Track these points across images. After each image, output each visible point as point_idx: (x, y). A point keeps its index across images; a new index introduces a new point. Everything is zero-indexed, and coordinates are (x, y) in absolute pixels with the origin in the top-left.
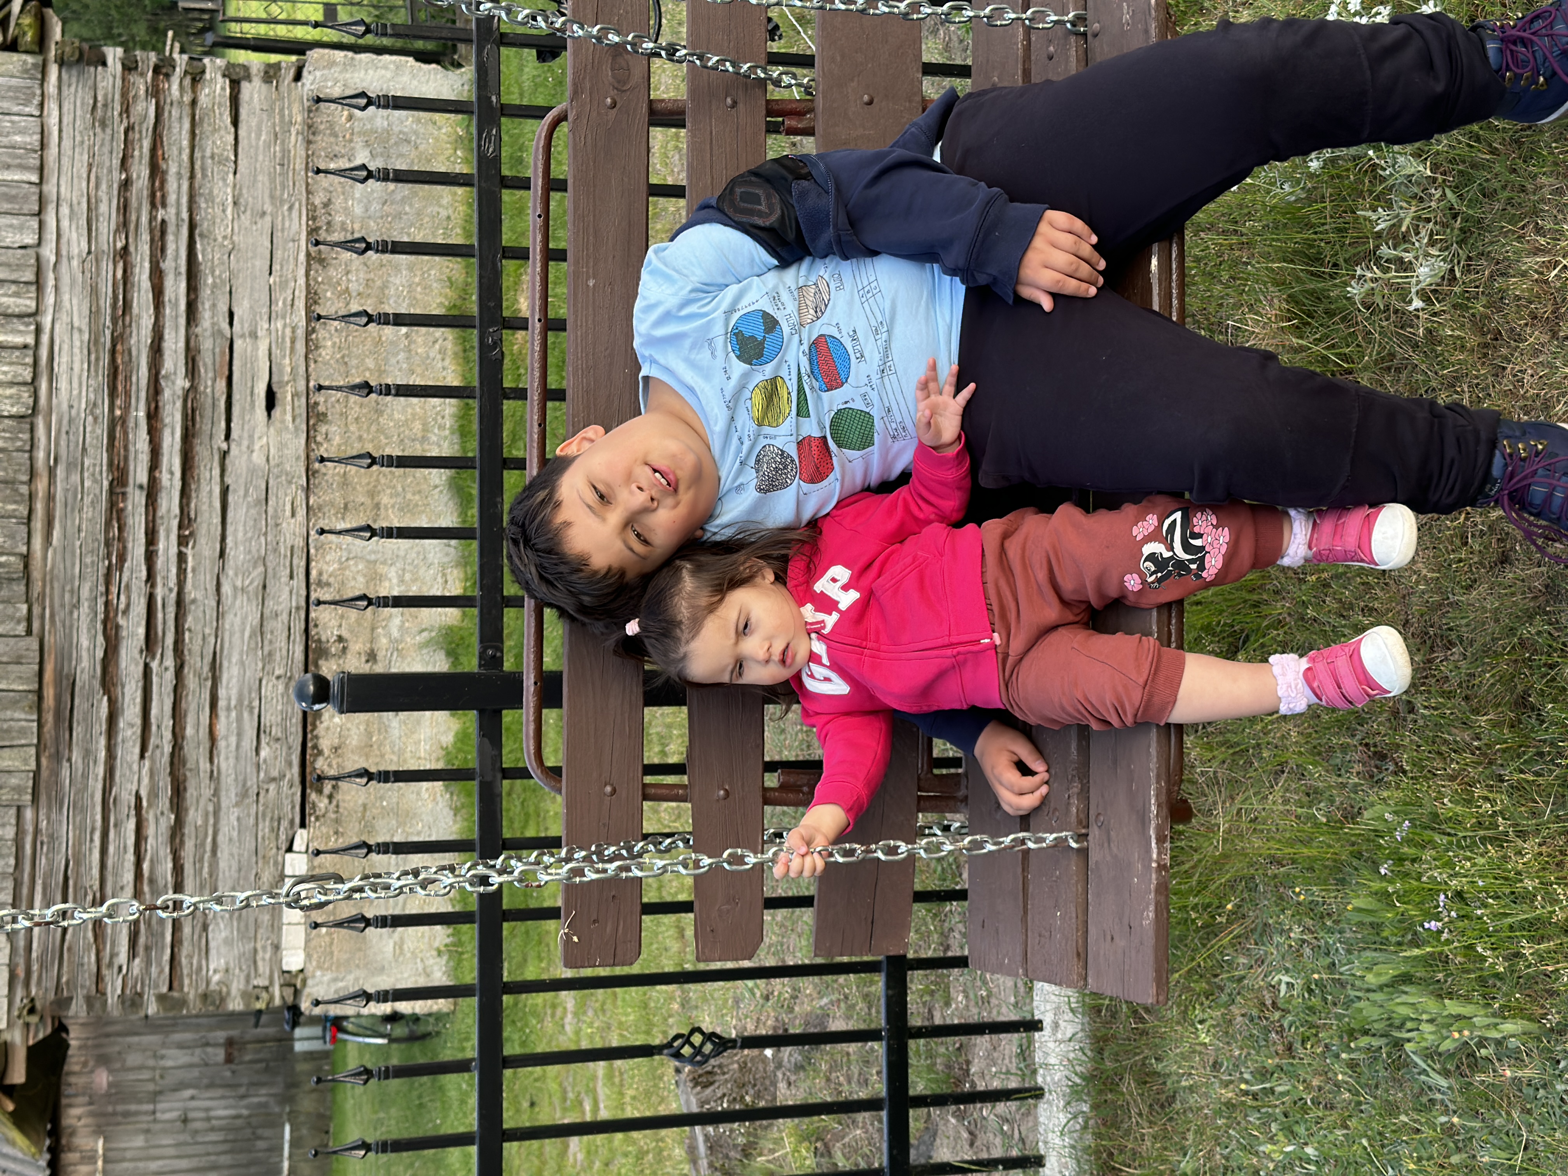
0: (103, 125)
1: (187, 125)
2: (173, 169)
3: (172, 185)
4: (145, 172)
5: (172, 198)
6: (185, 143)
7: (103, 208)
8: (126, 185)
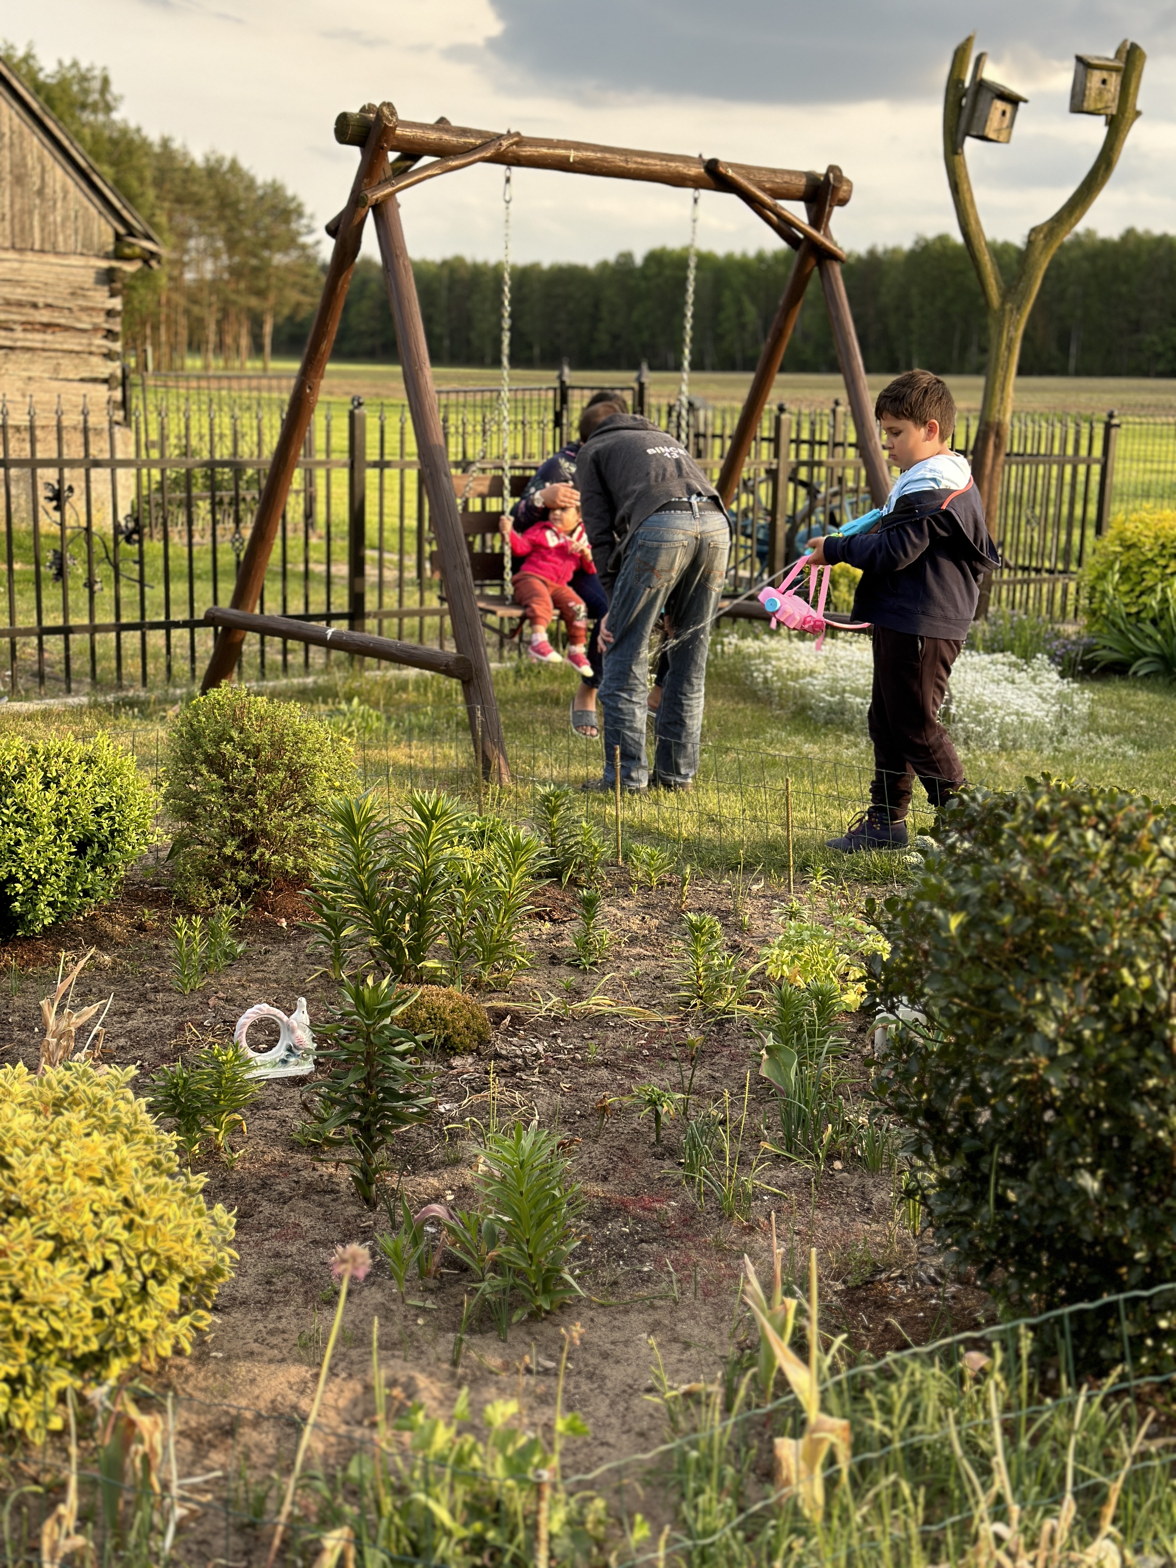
0: (73, 294)
1: (77, 348)
2: (48, 337)
3: (39, 336)
4: (45, 319)
5: (29, 336)
6: (66, 347)
7: (19, 290)
8: (35, 306)
